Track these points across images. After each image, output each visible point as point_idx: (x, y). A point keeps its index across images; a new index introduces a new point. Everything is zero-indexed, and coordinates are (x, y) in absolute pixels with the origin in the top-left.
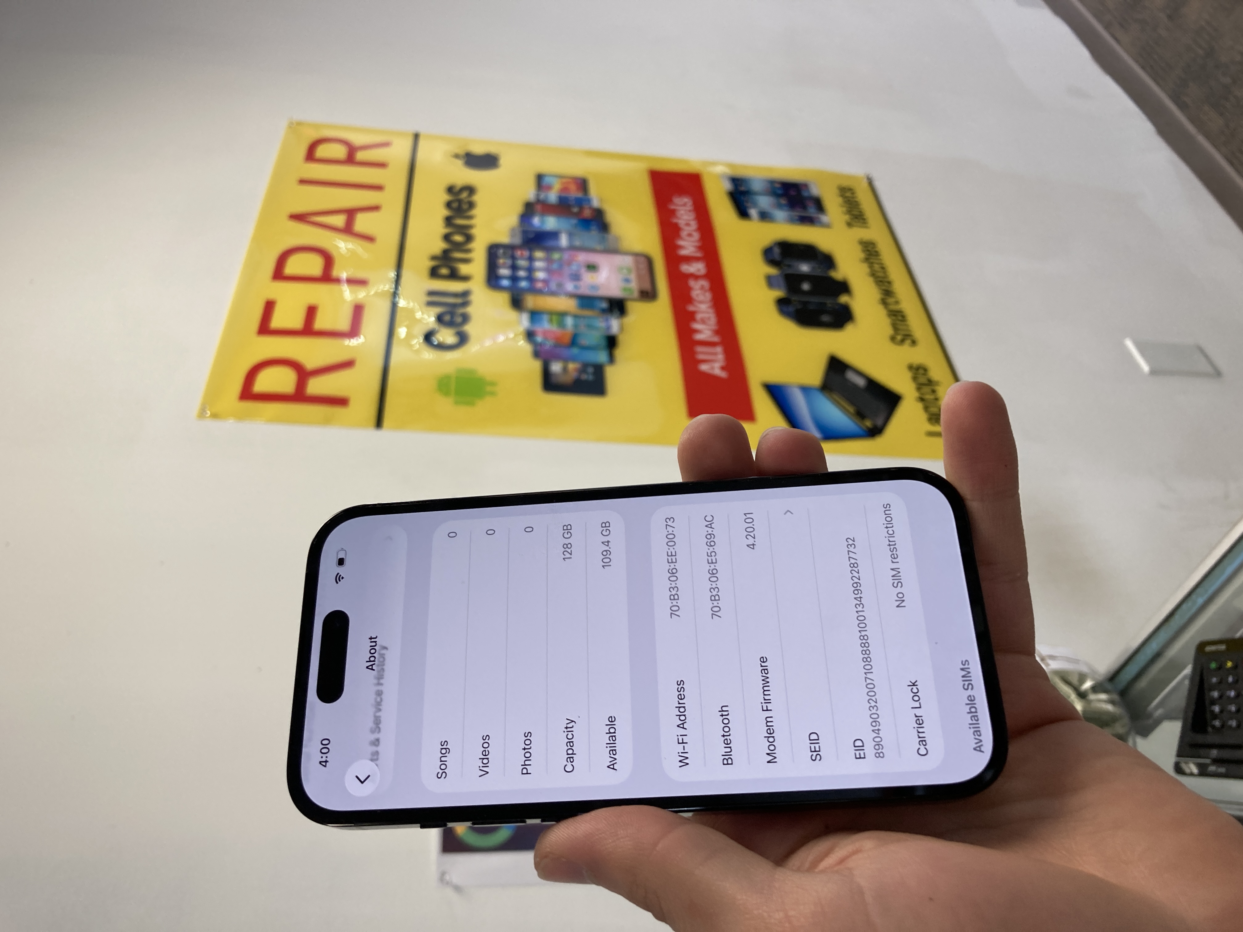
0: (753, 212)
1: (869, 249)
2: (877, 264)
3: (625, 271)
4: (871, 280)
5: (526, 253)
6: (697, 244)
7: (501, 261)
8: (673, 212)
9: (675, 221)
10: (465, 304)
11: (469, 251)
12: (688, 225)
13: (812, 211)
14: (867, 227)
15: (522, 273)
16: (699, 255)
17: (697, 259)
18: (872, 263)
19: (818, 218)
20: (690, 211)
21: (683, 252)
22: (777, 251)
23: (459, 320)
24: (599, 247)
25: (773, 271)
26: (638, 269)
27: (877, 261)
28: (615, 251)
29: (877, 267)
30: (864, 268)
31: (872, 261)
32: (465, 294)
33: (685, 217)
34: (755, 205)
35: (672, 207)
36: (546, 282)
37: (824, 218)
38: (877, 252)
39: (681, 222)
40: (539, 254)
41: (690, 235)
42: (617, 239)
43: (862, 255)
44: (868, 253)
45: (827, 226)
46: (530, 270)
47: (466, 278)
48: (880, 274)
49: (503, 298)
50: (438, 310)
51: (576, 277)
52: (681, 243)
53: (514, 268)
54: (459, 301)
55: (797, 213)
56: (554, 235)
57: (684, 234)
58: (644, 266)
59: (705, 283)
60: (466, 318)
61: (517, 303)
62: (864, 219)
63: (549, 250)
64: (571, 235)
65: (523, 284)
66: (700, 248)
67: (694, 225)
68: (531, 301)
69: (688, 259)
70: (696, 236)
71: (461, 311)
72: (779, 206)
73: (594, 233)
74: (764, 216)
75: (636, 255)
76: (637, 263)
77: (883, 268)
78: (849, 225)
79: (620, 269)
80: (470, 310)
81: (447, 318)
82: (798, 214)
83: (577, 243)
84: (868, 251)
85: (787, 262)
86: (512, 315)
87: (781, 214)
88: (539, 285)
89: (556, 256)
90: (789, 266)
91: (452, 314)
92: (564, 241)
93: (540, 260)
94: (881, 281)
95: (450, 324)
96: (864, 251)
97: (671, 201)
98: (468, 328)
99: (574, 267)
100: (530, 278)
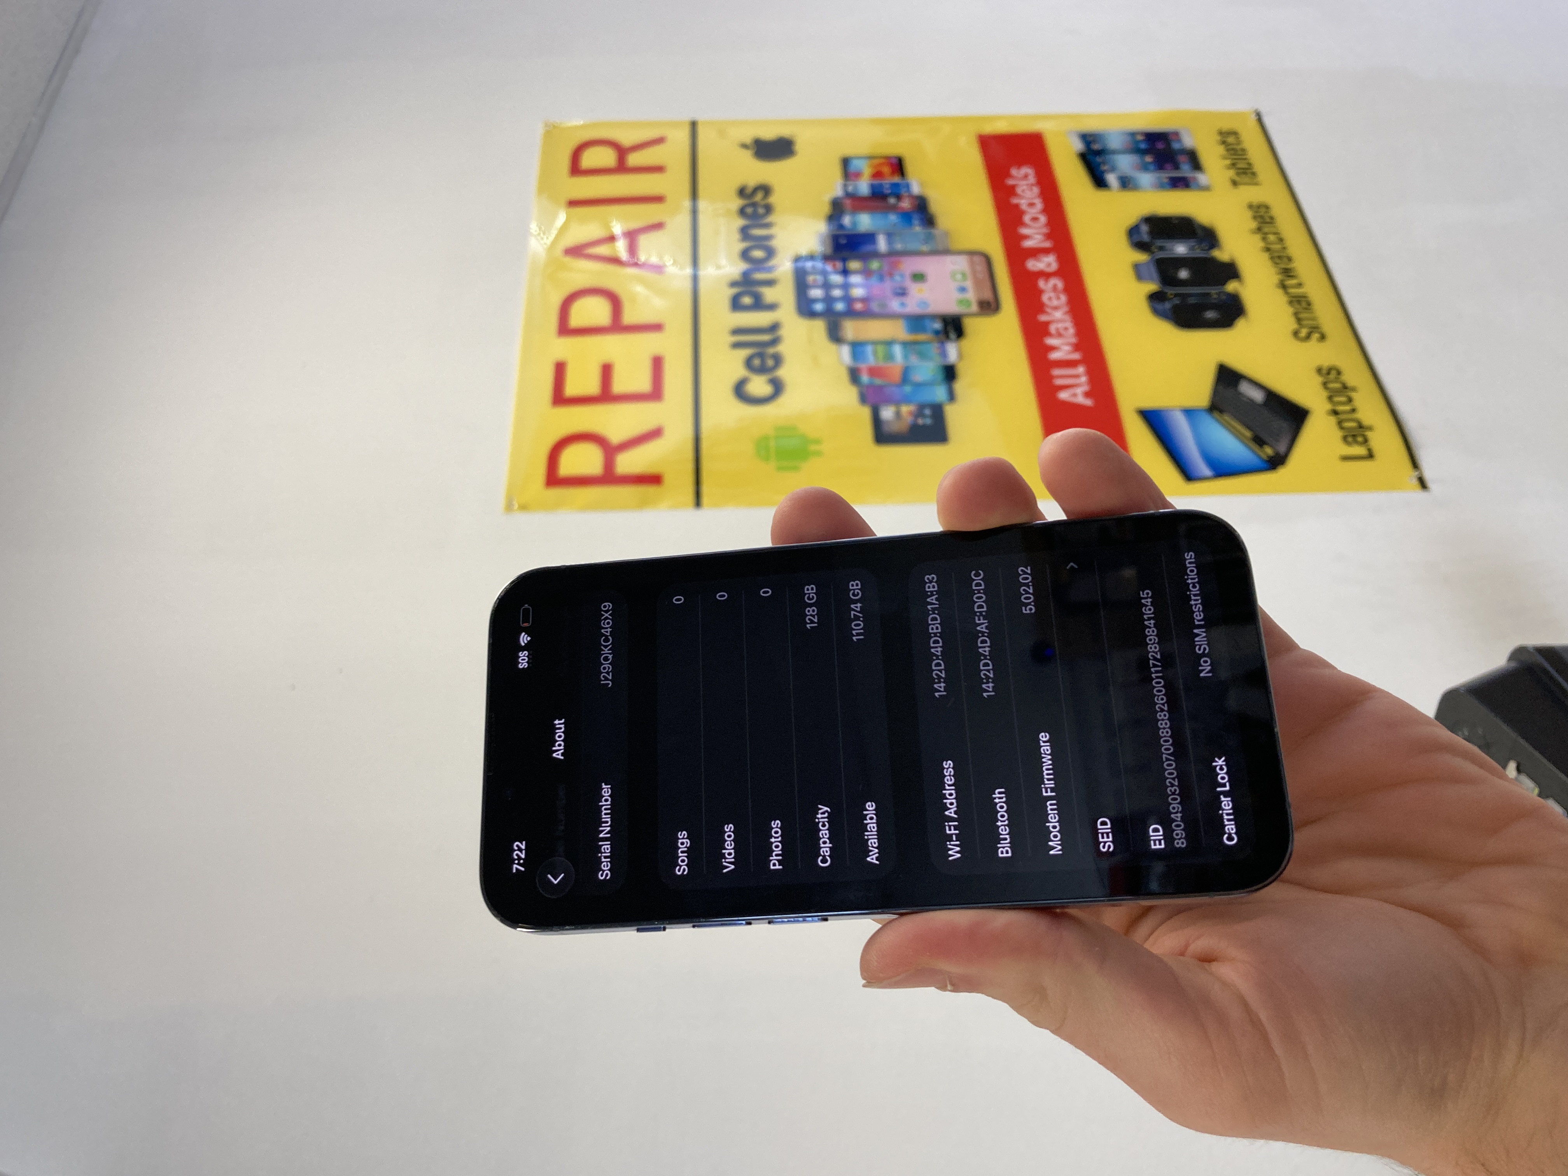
0: (1111, 179)
1: (1262, 214)
2: (1275, 234)
3: (959, 277)
4: (1266, 256)
5: (839, 265)
6: (1045, 230)
7: (810, 279)
8: (1011, 191)
9: (1015, 201)
10: (775, 341)
11: (770, 270)
12: (1032, 205)
13: (1186, 170)
14: (1257, 184)
15: (837, 293)
16: (1048, 244)
17: (1046, 251)
18: (1266, 234)
19: (1195, 179)
20: (1032, 185)
21: (1028, 244)
22: (1145, 228)
23: (770, 363)
24: (925, 248)
25: (1142, 257)
26: (974, 272)
27: (1273, 230)
28: (947, 252)
29: (1272, 238)
30: (1256, 242)
31: (1266, 230)
32: (774, 327)
33: (1028, 194)
34: (1113, 169)
35: (1010, 182)
36: (864, 300)
37: (1202, 178)
38: (1272, 218)
39: (1023, 203)
40: (854, 265)
41: (1035, 219)
42: (946, 234)
43: (1254, 225)
44: (1259, 220)
45: (1206, 188)
46: (846, 287)
47: (772, 307)
48: (1277, 247)
49: (819, 327)
50: (745, 353)
51: (902, 293)
52: (1024, 231)
53: (827, 286)
54: (766, 338)
55: (1165, 175)
56: (870, 238)
57: (1027, 219)
58: (981, 268)
59: (1059, 283)
60: (778, 360)
61: (835, 335)
62: (1254, 174)
63: (865, 258)
64: (890, 236)
65: (840, 306)
66: (1048, 236)
67: (1039, 205)
68: (851, 329)
69: (1035, 253)
70: (1043, 219)
71: (771, 350)
72: (1145, 168)
73: (918, 229)
74: (1126, 183)
75: (971, 253)
76: (972, 264)
77: (1281, 240)
78: (1235, 183)
79: (953, 275)
80: (782, 348)
81: (757, 362)
82: (1167, 175)
83: (899, 246)
84: (1262, 217)
85: (1159, 243)
86: (832, 347)
87: (1146, 178)
88: (859, 306)
89: (875, 265)
90: (1161, 248)
91: (761, 355)
92: (882, 244)
93: (856, 272)
94: (1279, 257)
95: (762, 370)
96: (1255, 218)
97: (1008, 175)
98: (782, 373)
99: (897, 278)
100: (848, 300)
